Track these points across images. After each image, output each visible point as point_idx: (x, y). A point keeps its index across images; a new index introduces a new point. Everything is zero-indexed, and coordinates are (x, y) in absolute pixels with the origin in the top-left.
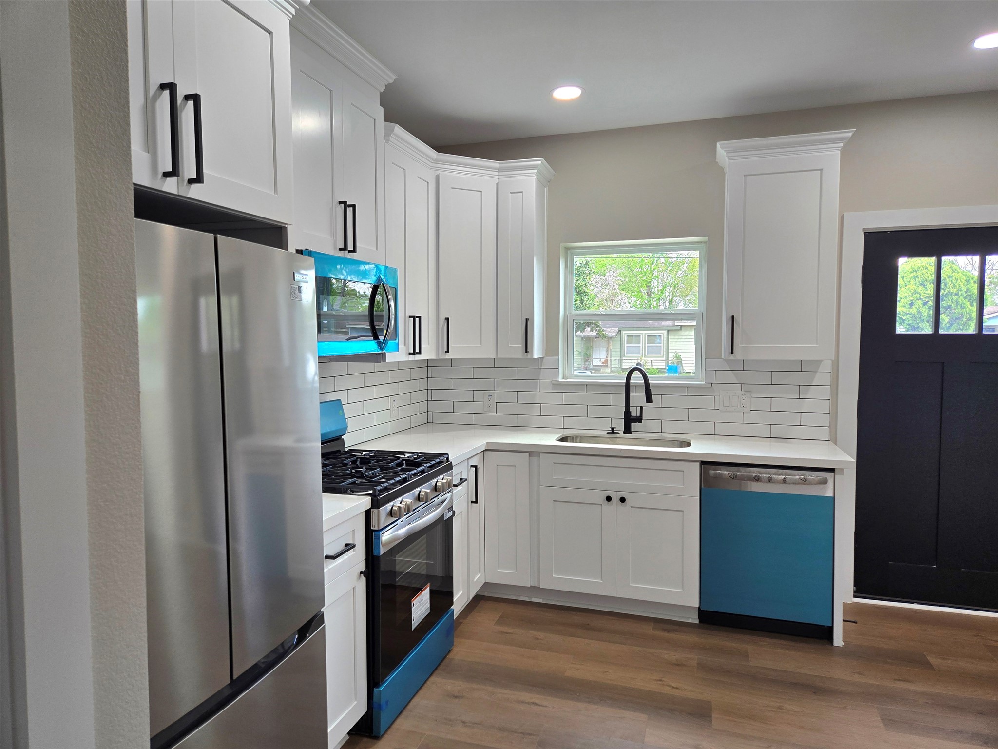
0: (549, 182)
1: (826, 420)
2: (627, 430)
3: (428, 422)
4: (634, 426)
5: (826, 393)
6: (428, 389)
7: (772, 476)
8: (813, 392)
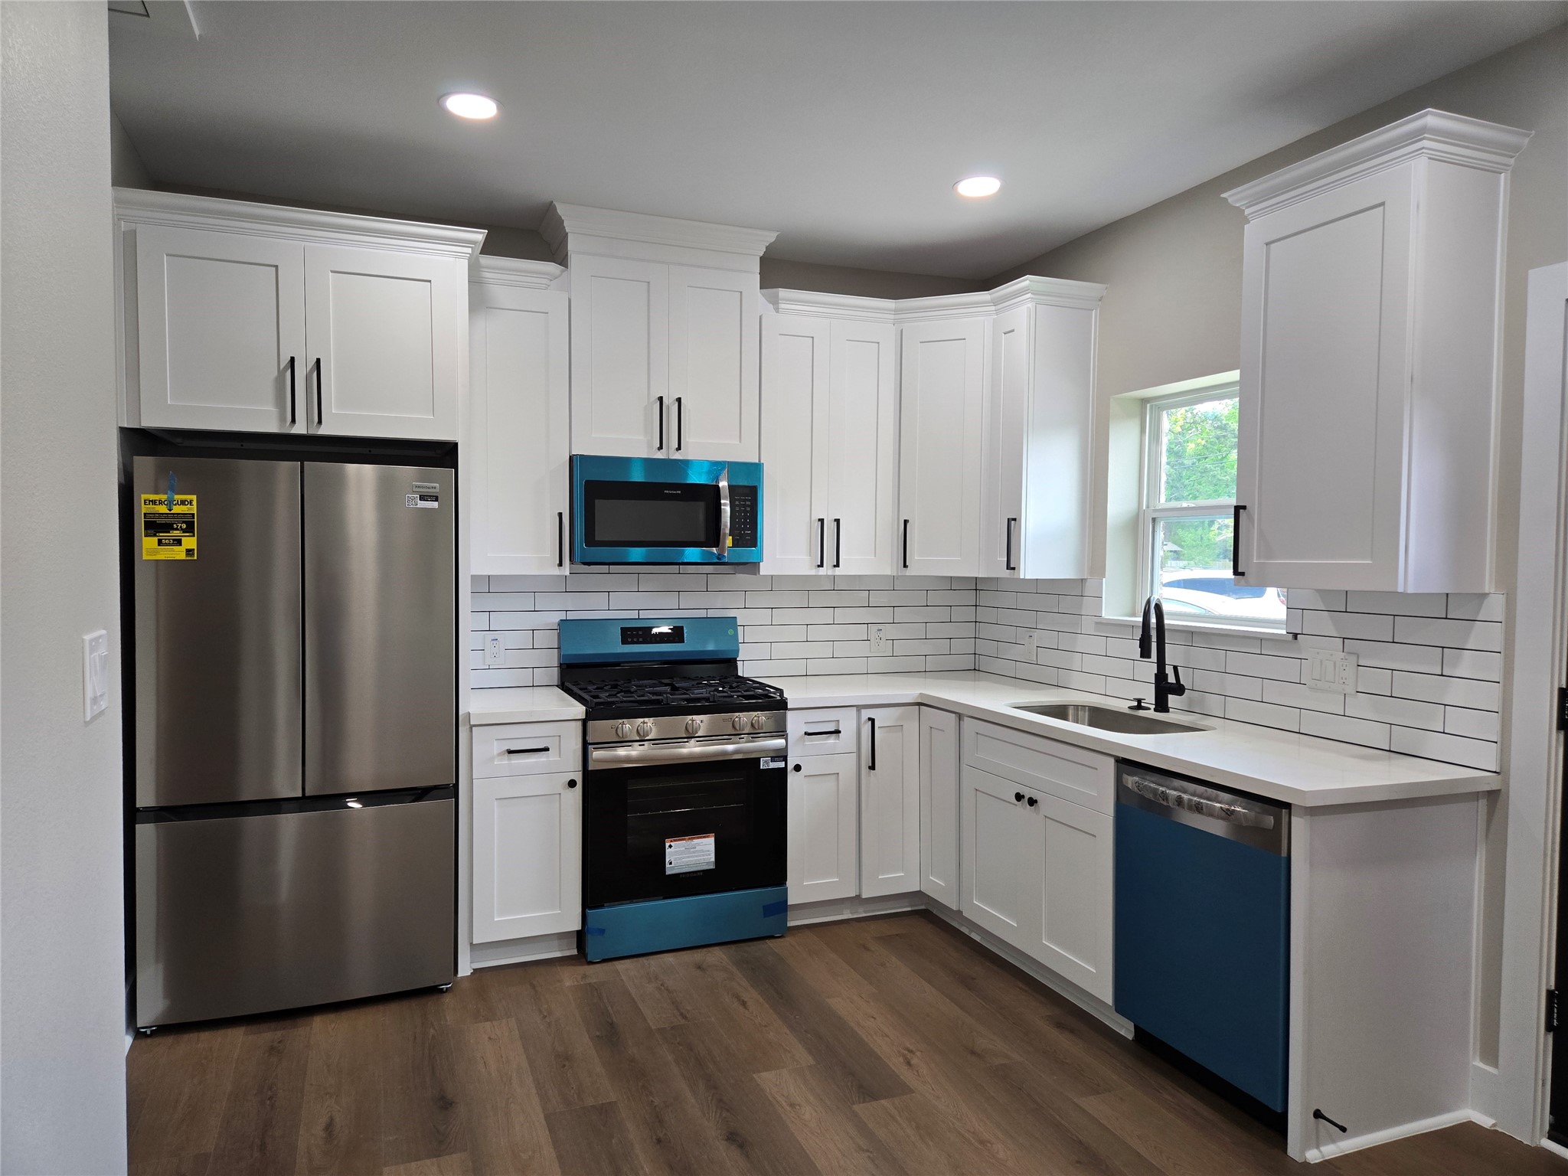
0: (1100, 300)
1: (1491, 728)
2: (1161, 705)
3: (975, 669)
4: (1172, 700)
5: (1494, 667)
6: (976, 622)
7: (1183, 795)
8: (1466, 664)
